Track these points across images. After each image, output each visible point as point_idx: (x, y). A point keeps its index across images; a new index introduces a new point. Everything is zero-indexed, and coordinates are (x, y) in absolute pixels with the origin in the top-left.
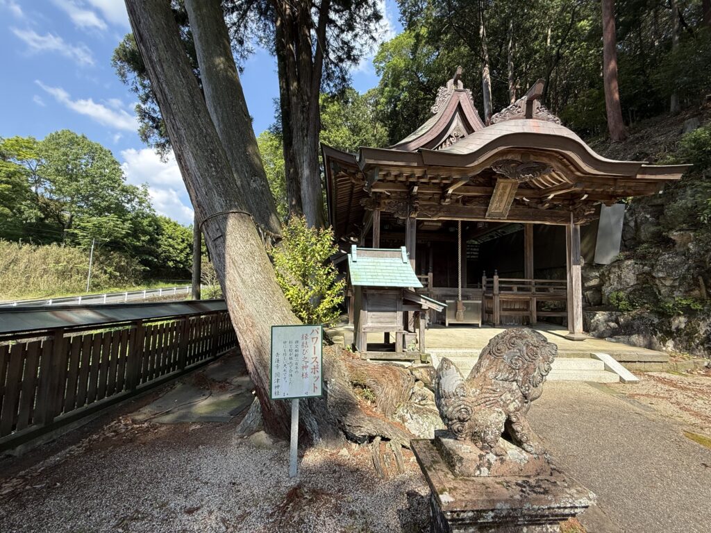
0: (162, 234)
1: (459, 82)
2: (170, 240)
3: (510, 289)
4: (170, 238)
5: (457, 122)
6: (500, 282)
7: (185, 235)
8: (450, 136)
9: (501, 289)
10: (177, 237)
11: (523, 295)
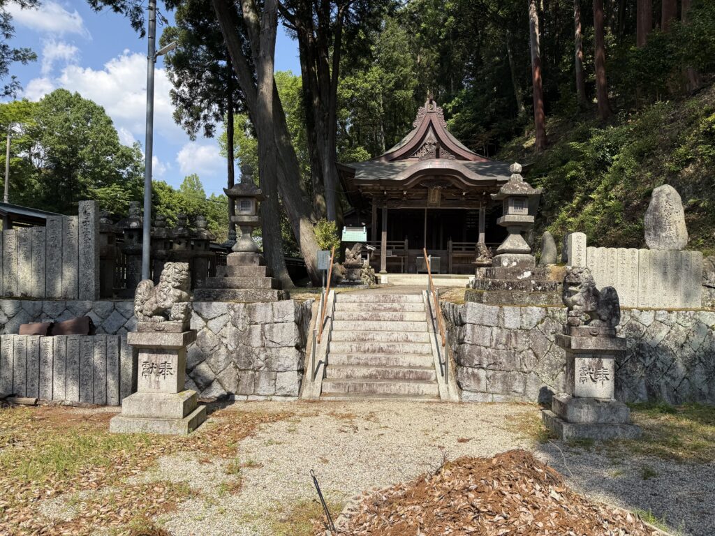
0: (160, 204)
1: (434, 102)
2: (169, 211)
3: (461, 249)
4: (167, 207)
5: (430, 133)
6: (454, 245)
7: (183, 203)
8: (425, 144)
9: (454, 249)
10: (175, 206)
11: (468, 253)
